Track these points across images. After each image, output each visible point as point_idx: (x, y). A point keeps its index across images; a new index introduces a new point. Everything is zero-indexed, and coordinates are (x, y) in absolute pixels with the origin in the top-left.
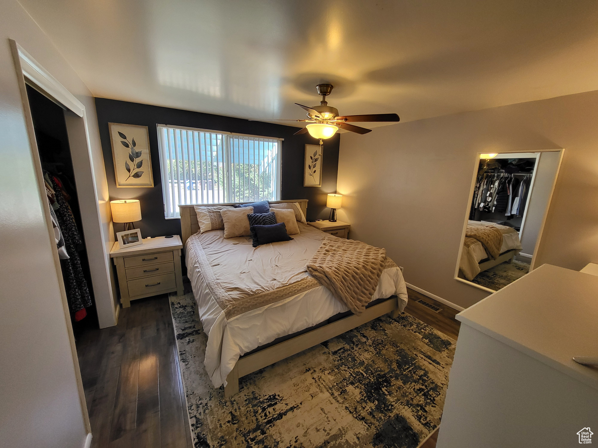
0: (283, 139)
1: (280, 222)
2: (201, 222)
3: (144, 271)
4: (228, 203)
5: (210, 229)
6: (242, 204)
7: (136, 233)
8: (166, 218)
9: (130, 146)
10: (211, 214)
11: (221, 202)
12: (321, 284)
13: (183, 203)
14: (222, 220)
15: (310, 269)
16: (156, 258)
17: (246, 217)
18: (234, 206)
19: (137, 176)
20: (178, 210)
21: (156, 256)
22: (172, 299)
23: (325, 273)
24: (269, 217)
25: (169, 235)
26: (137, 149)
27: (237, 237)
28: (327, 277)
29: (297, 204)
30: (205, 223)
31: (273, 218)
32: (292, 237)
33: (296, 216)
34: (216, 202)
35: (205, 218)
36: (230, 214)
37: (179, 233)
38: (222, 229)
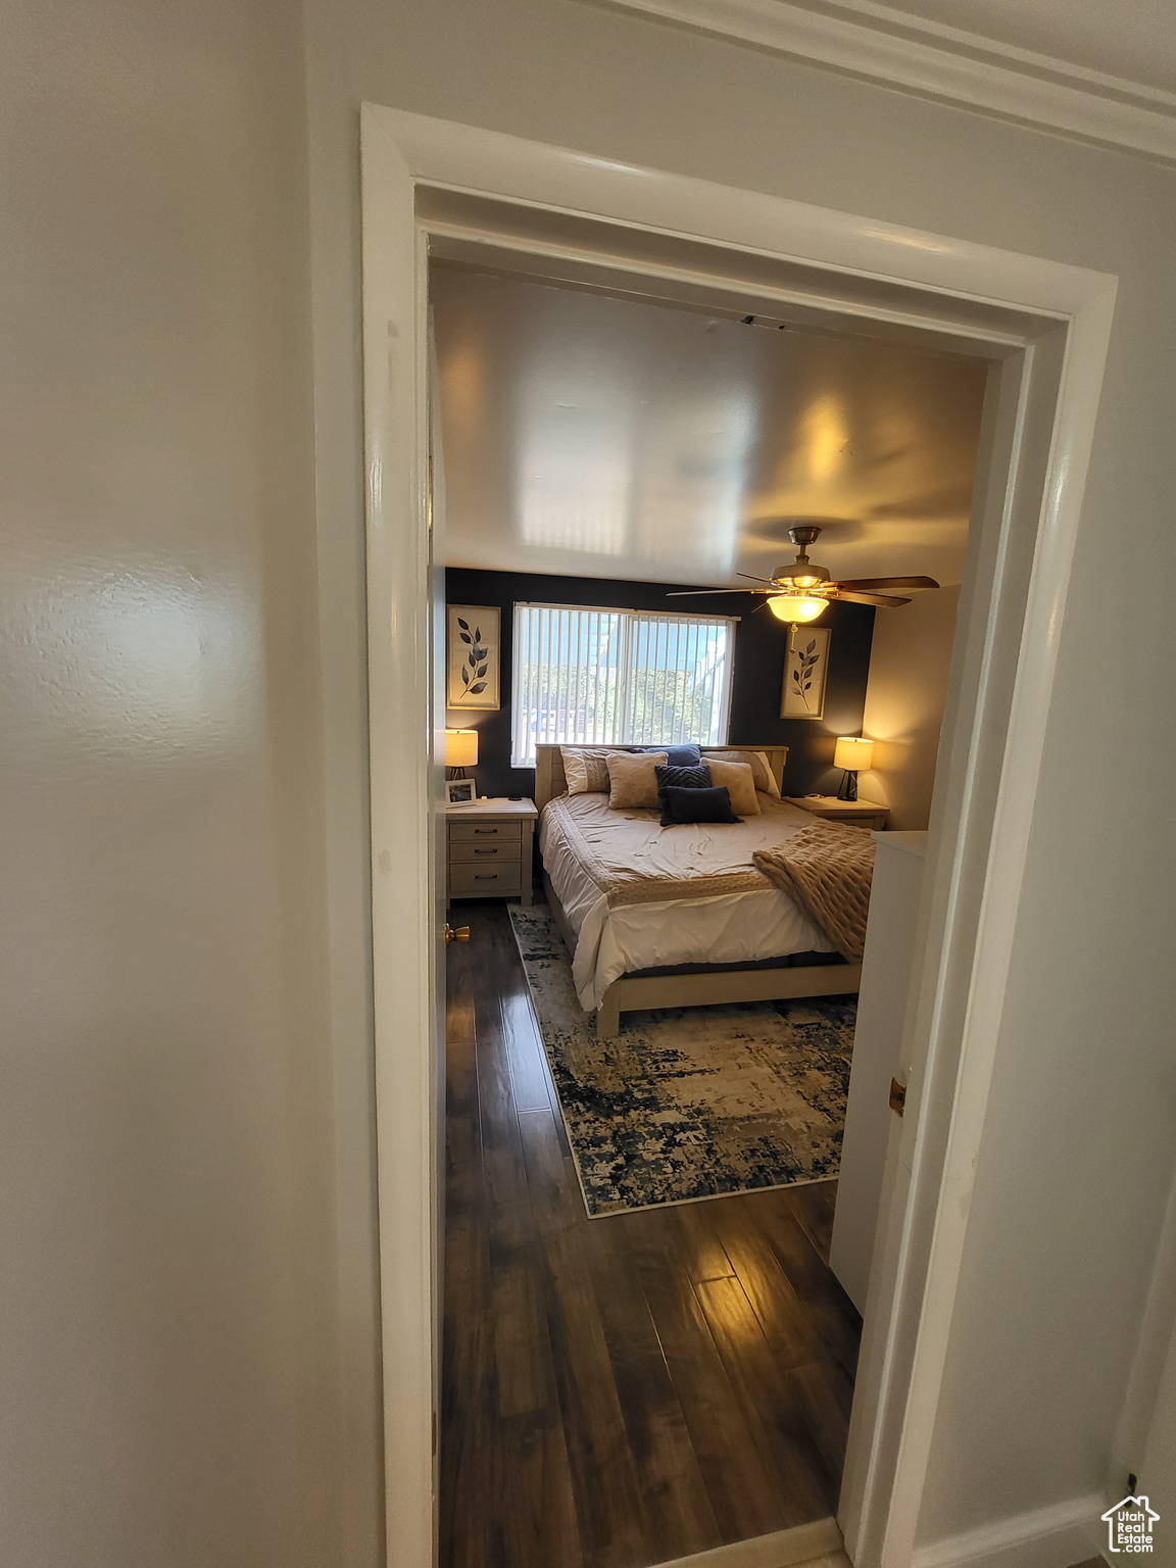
0: (739, 619)
1: (717, 786)
2: (571, 775)
3: (476, 851)
4: (621, 744)
5: (585, 790)
6: (647, 747)
7: (469, 786)
8: (513, 766)
9: (472, 641)
10: (589, 762)
11: (609, 742)
12: (777, 886)
13: (542, 741)
14: (608, 775)
15: (758, 857)
16: (496, 831)
17: (653, 771)
18: (631, 750)
19: (476, 690)
20: (533, 753)
21: (495, 827)
22: (512, 908)
23: (785, 867)
24: (697, 773)
25: (515, 796)
26: (481, 646)
27: (632, 808)
28: (788, 874)
29: (763, 757)
30: (576, 778)
31: (706, 775)
32: (741, 818)
33: (756, 779)
34: (599, 742)
35: (577, 768)
36: (622, 763)
37: (531, 795)
38: (606, 791)
